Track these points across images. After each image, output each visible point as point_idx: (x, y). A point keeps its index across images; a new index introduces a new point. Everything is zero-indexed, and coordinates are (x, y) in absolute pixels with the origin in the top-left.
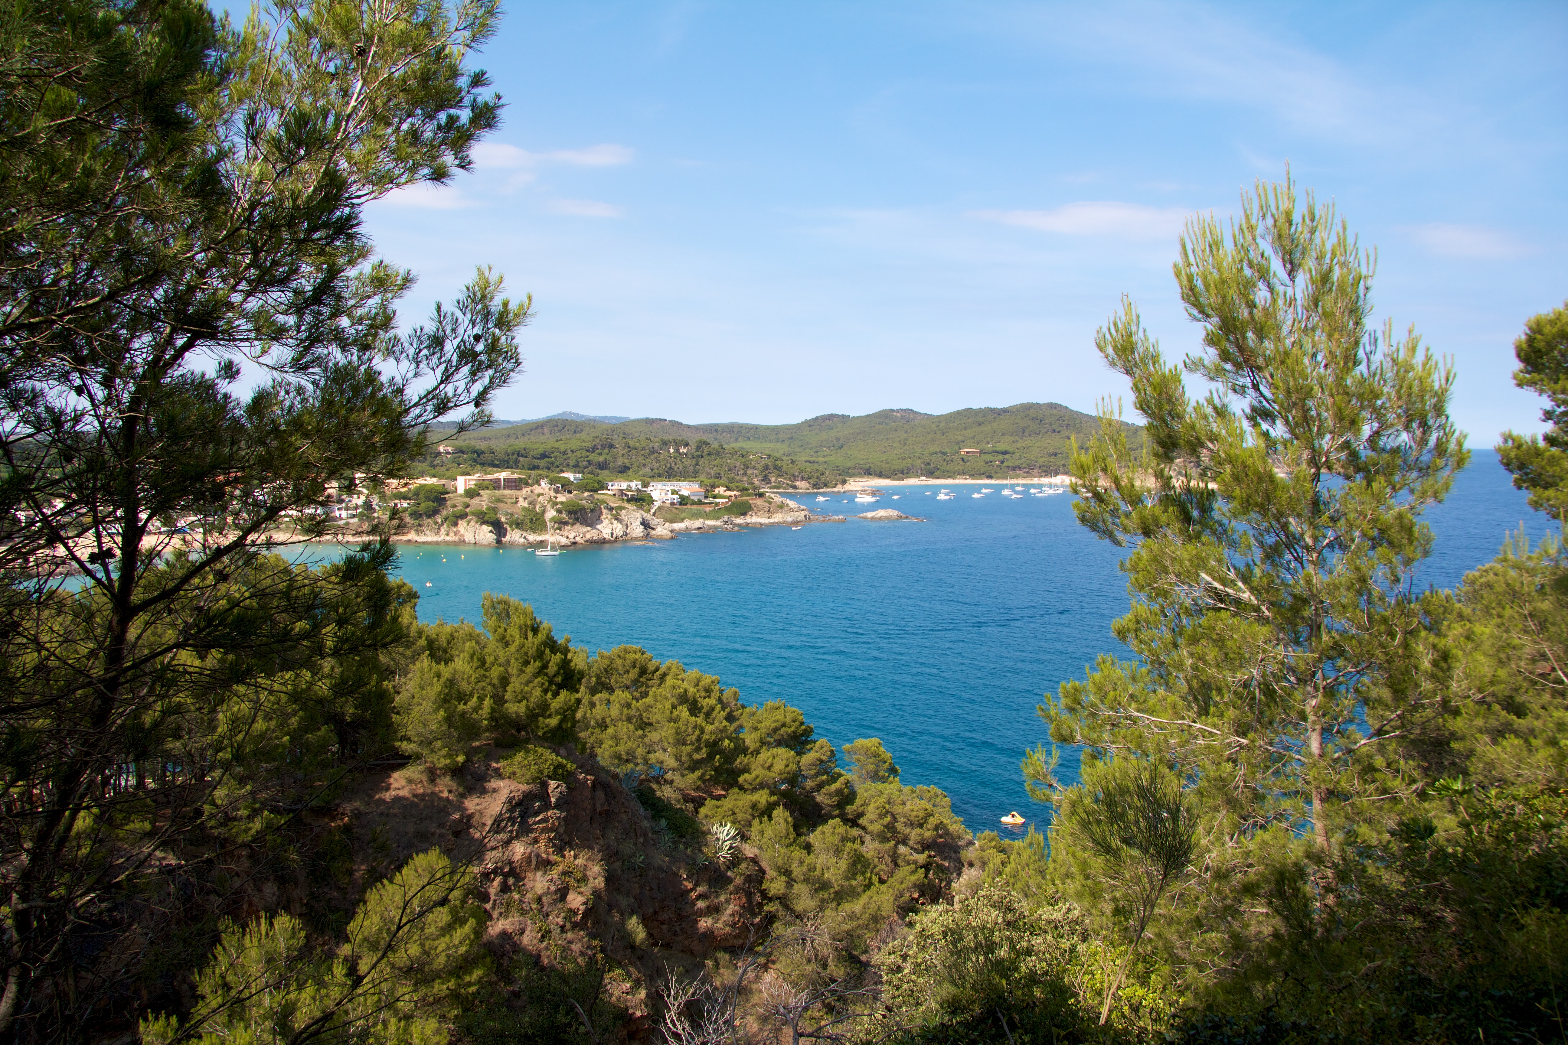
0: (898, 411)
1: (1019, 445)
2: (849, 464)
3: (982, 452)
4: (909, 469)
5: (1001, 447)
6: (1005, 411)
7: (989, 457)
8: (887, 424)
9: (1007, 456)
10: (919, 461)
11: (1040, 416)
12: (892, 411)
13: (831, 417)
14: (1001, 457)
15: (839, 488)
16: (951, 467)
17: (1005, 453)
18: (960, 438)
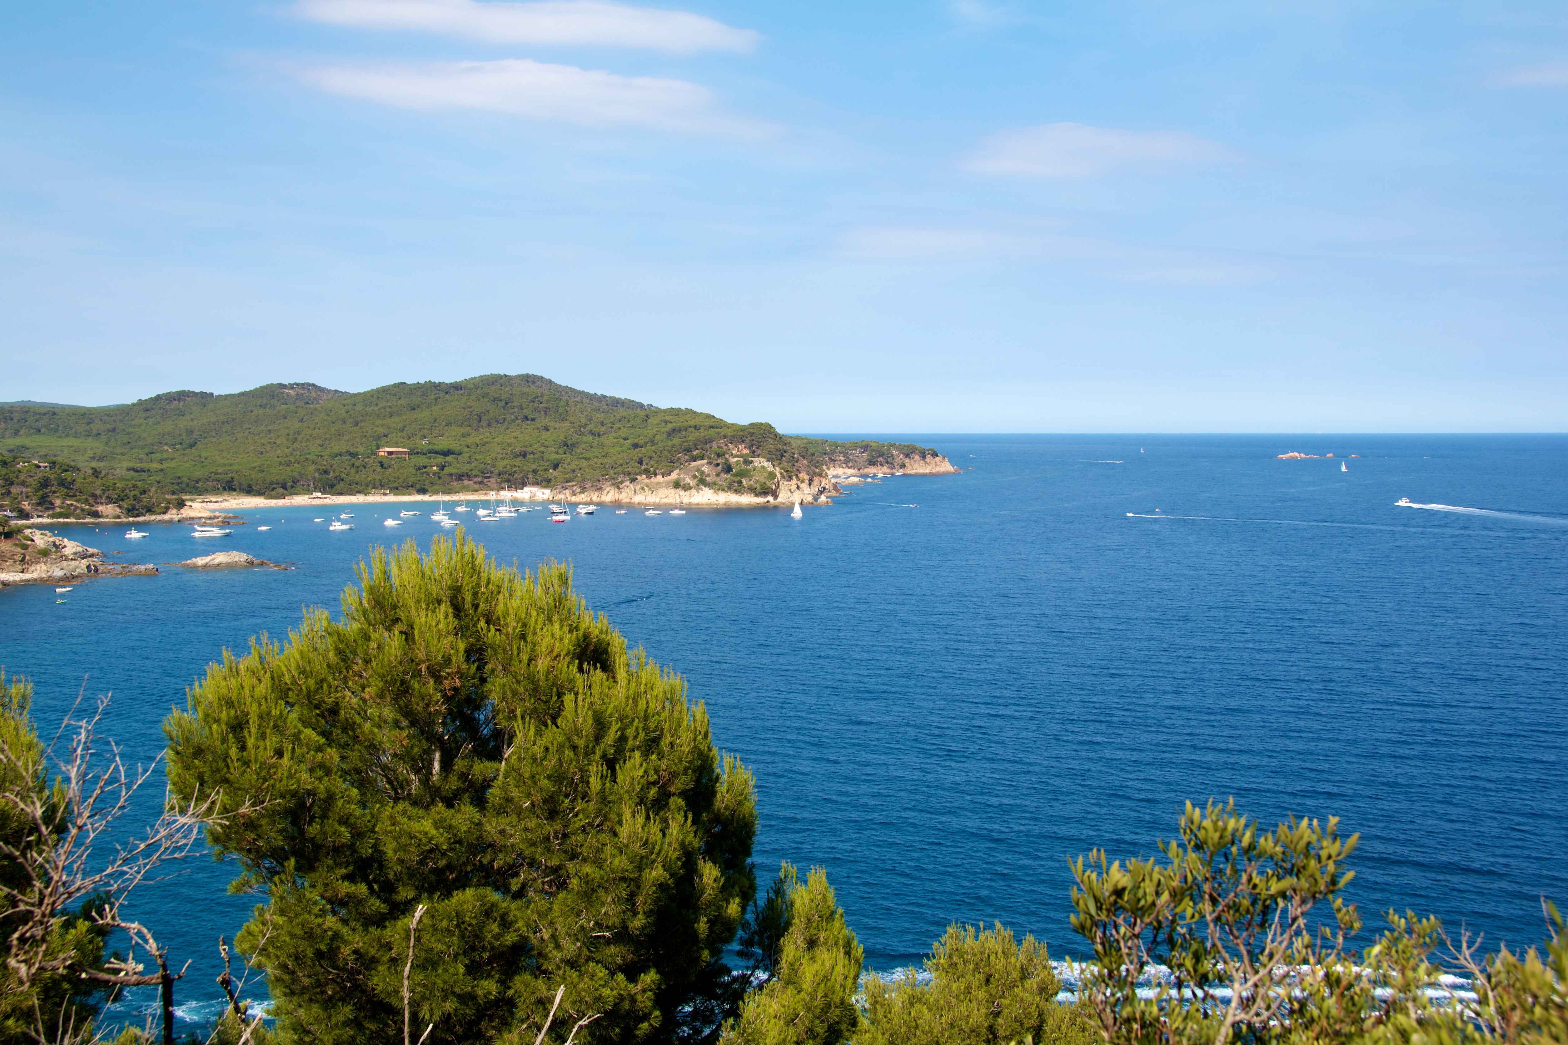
0: (291, 386)
1: (469, 441)
2: (198, 474)
3: (413, 452)
4: (295, 482)
5: (443, 443)
6: (456, 387)
7: (422, 460)
8: (273, 407)
9: (449, 459)
10: (312, 468)
11: (505, 396)
12: (282, 386)
13: (182, 396)
14: (440, 459)
15: (172, 515)
16: (362, 476)
17: (447, 453)
18: (381, 430)
